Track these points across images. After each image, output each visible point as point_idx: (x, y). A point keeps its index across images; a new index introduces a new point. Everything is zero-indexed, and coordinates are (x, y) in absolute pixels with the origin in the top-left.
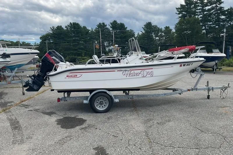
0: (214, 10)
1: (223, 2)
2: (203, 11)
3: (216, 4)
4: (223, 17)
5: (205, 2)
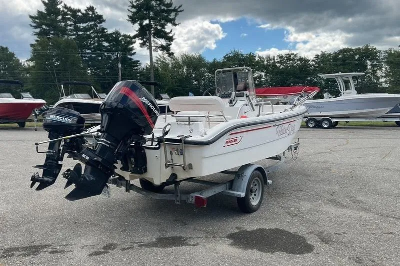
0: (92, 31)
1: (104, 21)
2: (77, 29)
3: (95, 21)
4: (106, 44)
5: (78, 15)
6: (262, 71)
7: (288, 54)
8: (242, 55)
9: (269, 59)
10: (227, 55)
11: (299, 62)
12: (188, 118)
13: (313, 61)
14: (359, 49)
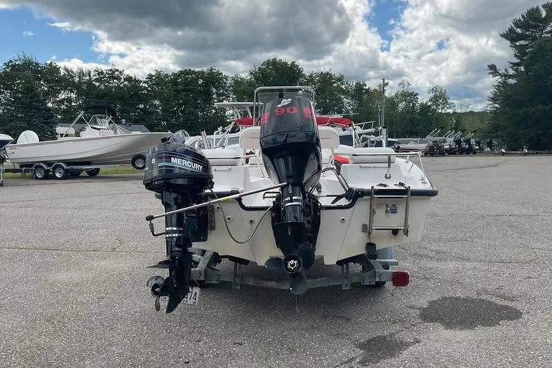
6: (72, 91)
7: (111, 70)
8: (37, 64)
9: (81, 74)
10: (11, 62)
11: (126, 83)
12: (387, 157)
13: (145, 82)
14: (202, 72)
